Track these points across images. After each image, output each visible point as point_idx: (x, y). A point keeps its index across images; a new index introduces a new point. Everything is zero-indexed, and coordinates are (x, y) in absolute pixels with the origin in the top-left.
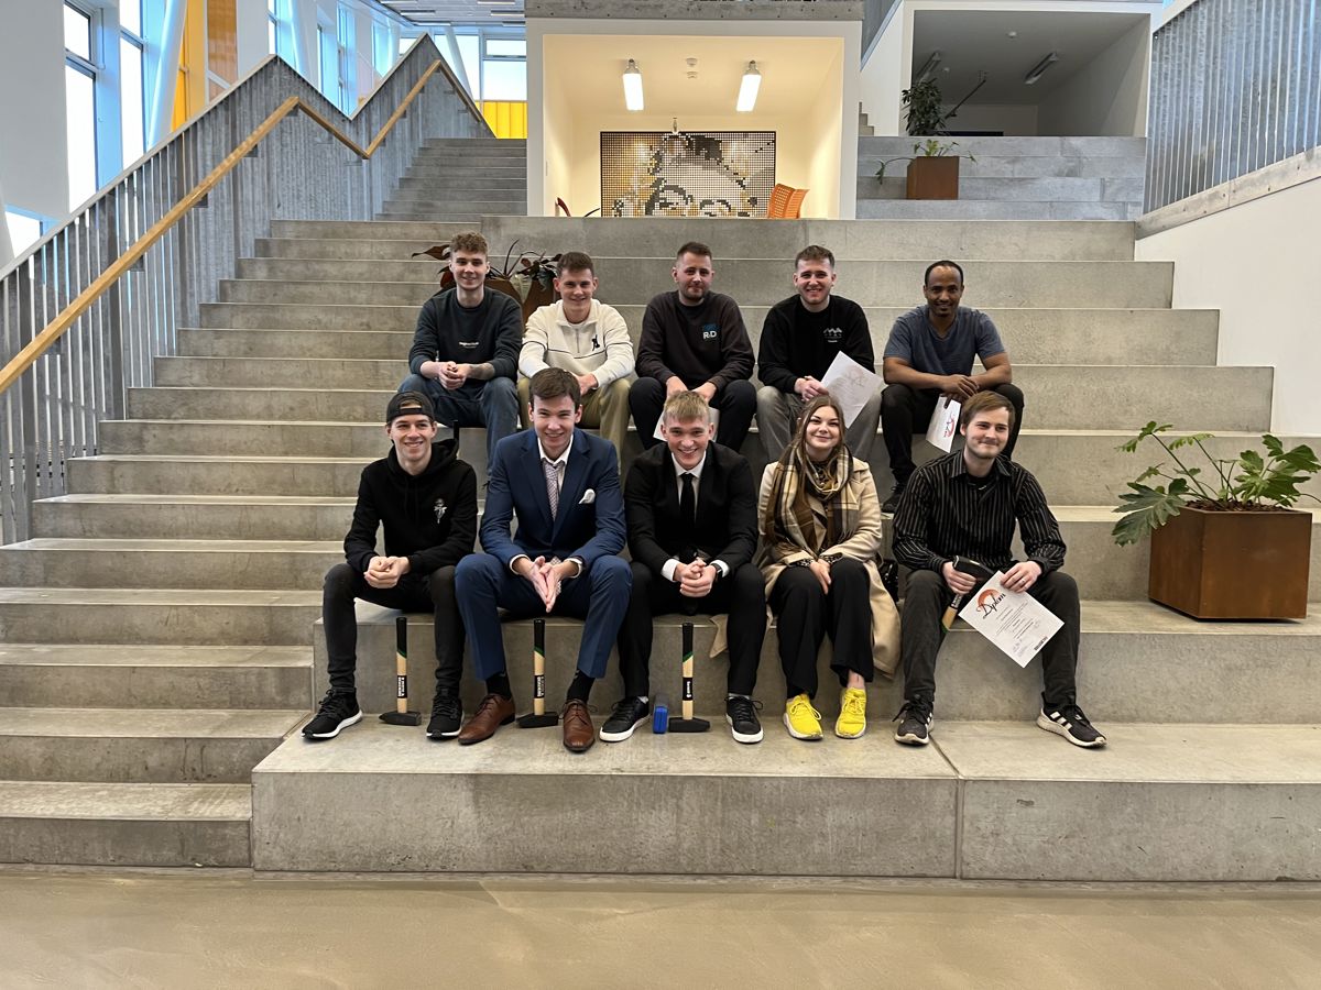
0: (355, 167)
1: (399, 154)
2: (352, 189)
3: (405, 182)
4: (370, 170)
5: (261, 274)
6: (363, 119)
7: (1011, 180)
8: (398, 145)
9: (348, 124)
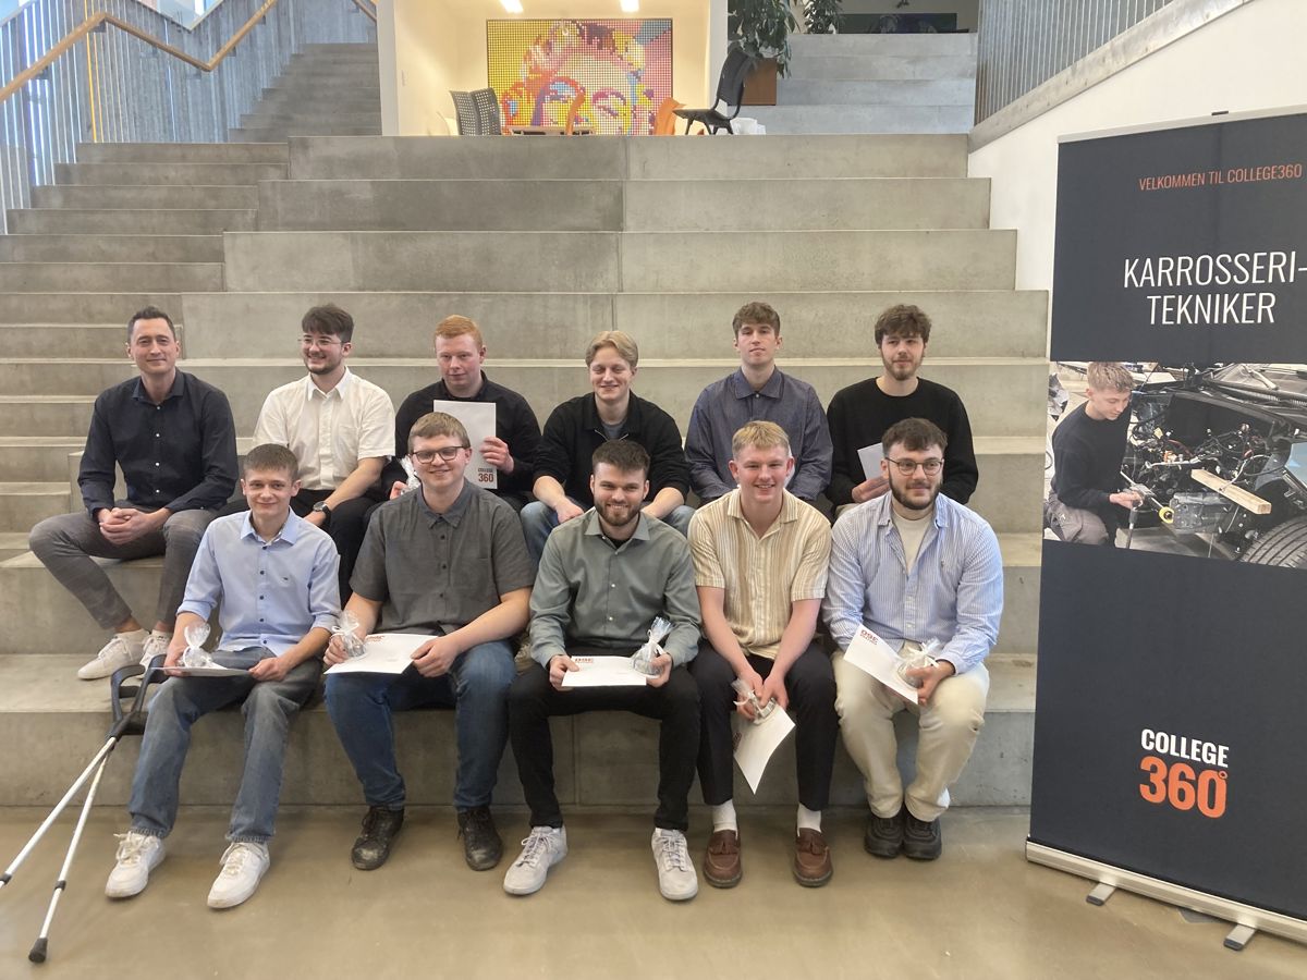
0: (198, 81)
1: (262, 64)
2: (195, 104)
3: (268, 93)
4: (221, 82)
5: (56, 202)
6: (209, 28)
7: (906, 82)
8: (260, 53)
9: (185, 35)
